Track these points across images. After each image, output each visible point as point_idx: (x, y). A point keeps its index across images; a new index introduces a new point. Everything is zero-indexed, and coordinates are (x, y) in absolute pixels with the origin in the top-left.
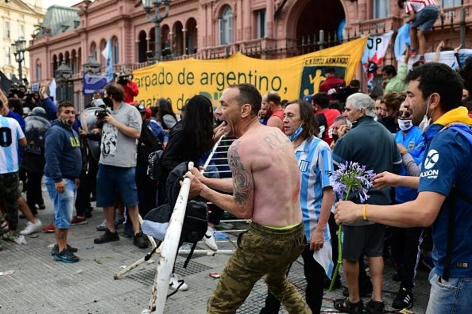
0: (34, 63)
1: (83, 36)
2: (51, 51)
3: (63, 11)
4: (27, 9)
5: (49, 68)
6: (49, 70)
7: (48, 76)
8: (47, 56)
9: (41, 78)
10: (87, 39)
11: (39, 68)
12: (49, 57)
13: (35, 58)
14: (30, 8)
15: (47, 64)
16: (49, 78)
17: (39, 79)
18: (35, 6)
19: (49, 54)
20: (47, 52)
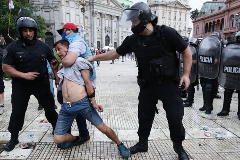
0: (196, 27)
1: (227, 13)
2: (205, 22)
3: (211, 4)
4: (183, 7)
5: (203, 29)
6: (203, 30)
7: (202, 32)
8: (203, 24)
9: (198, 33)
10: (228, 14)
11: (198, 29)
12: (204, 24)
13: (196, 25)
14: (184, 6)
15: (203, 27)
16: (203, 33)
17: (197, 34)
18: (186, 5)
19: (204, 23)
20: (203, 22)
